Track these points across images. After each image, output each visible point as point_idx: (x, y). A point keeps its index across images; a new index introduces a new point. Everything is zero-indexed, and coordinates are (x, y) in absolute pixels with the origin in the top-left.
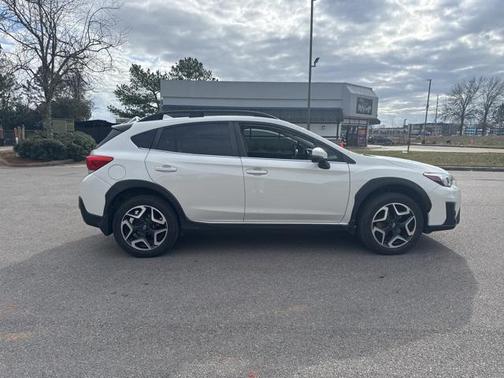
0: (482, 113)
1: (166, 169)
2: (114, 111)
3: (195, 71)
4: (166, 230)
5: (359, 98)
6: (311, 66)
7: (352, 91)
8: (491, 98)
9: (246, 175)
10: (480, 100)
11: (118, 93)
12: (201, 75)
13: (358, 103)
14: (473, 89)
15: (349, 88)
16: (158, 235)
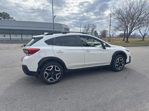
0: (91, 33)
1: (60, 52)
3: (7, 17)
4: (60, 73)
5: (65, 28)
6: (53, 18)
7: (63, 26)
8: (93, 29)
9: (85, 52)
10: (90, 30)
13: (65, 30)
14: (89, 27)
15: (62, 25)
16: (57, 75)
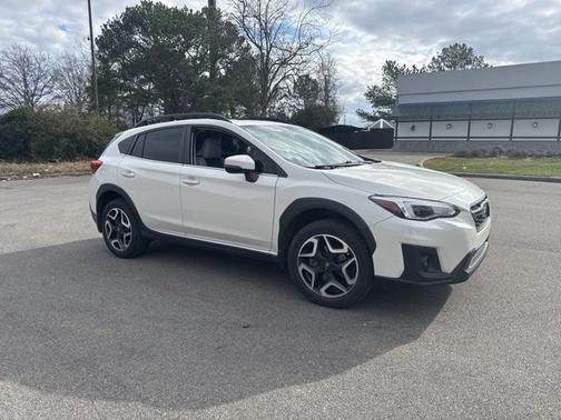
1: (128, 174)
2: (362, 115)
4: (131, 234)
9: (182, 184)
11: (370, 95)
12: (469, 62)
16: (126, 238)
